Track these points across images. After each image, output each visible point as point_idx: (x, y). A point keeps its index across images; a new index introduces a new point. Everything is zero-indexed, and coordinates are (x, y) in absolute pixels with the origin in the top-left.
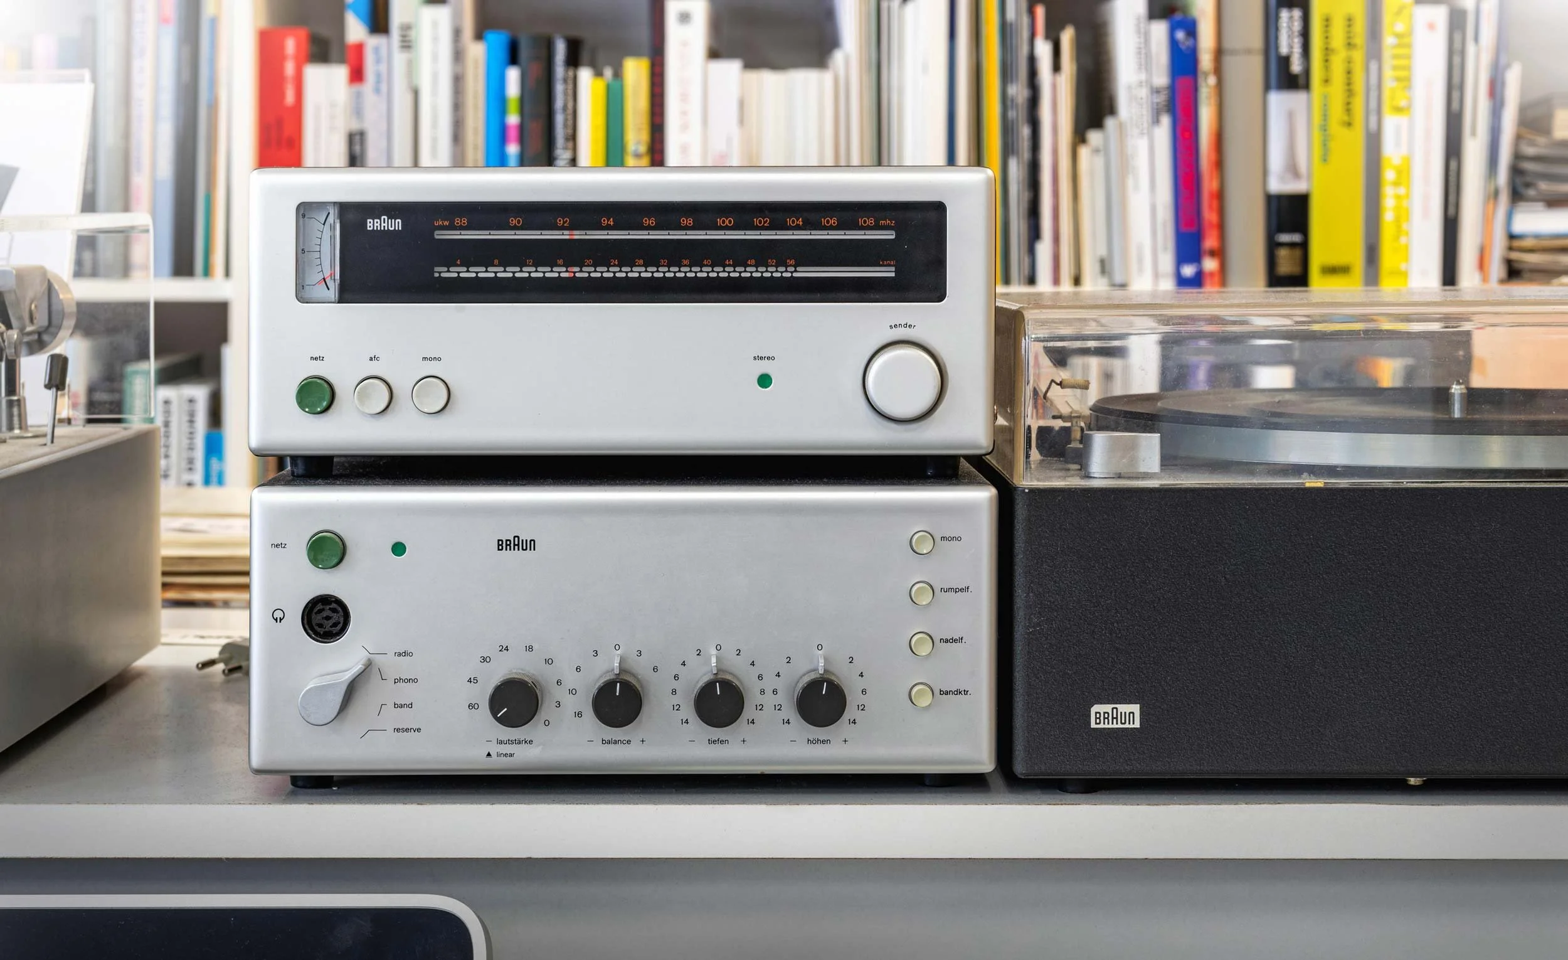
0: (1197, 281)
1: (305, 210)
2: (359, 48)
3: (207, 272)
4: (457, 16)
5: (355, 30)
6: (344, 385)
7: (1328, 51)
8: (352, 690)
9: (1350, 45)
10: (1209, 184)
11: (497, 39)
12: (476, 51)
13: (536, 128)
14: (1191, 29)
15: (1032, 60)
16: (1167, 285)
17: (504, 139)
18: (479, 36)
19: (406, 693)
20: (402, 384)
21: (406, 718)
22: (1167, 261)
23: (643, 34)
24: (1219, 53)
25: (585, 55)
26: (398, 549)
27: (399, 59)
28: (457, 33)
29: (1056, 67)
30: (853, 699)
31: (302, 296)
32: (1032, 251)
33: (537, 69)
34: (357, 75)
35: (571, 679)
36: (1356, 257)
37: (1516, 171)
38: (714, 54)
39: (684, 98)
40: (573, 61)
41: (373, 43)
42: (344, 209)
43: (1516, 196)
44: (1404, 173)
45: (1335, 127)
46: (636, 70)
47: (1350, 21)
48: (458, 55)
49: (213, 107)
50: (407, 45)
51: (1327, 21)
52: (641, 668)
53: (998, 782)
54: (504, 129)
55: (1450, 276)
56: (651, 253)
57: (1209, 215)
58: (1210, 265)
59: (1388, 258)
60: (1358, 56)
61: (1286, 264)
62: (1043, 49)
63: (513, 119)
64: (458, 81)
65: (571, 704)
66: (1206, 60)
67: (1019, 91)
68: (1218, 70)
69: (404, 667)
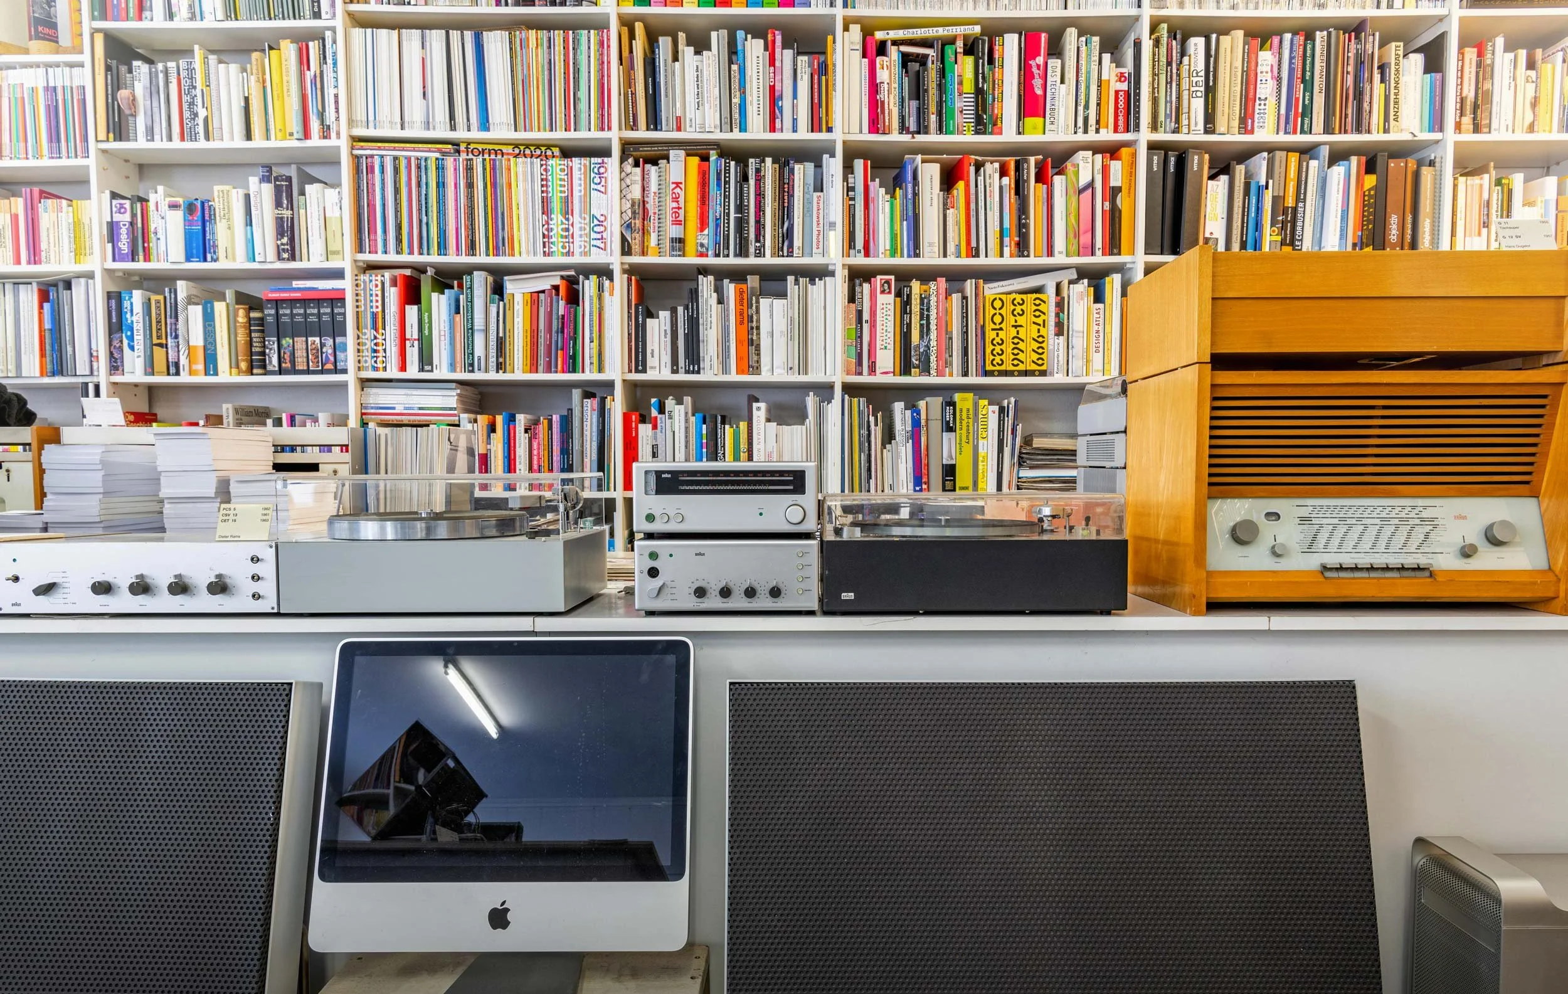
0: (921, 490)
1: (646, 472)
2: (656, 418)
3: (608, 490)
4: (686, 408)
5: (654, 413)
6: (657, 515)
7: (961, 419)
8: (660, 589)
9: (968, 418)
10: (924, 461)
11: (699, 415)
12: (693, 419)
13: (712, 443)
14: (919, 413)
15: (868, 422)
16: (911, 492)
17: (702, 448)
18: (693, 415)
19: (674, 591)
20: (671, 515)
21: (673, 597)
22: (911, 485)
23: (745, 413)
24: (927, 420)
25: (727, 420)
26: (671, 555)
27: (668, 422)
28: (686, 413)
29: (876, 425)
30: (783, 592)
31: (646, 493)
32: (869, 482)
33: (712, 425)
34: (655, 427)
35: (714, 587)
36: (970, 484)
37: (1020, 457)
38: (768, 420)
39: (759, 434)
40: (723, 422)
41: (660, 416)
42: (656, 472)
43: (1020, 465)
44: (986, 458)
45: (964, 444)
46: (743, 426)
47: (968, 410)
48: (687, 421)
49: (610, 435)
50: (671, 417)
51: (961, 410)
52: (731, 585)
53: (818, 613)
54: (702, 443)
55: (999, 488)
56: (733, 483)
57: (924, 471)
58: (924, 486)
59: (980, 485)
60: (971, 421)
61: (949, 485)
62: (872, 419)
63: (704, 441)
64: (687, 428)
65: (714, 593)
66: (923, 422)
67: (864, 432)
68: (927, 425)
69: (673, 585)
